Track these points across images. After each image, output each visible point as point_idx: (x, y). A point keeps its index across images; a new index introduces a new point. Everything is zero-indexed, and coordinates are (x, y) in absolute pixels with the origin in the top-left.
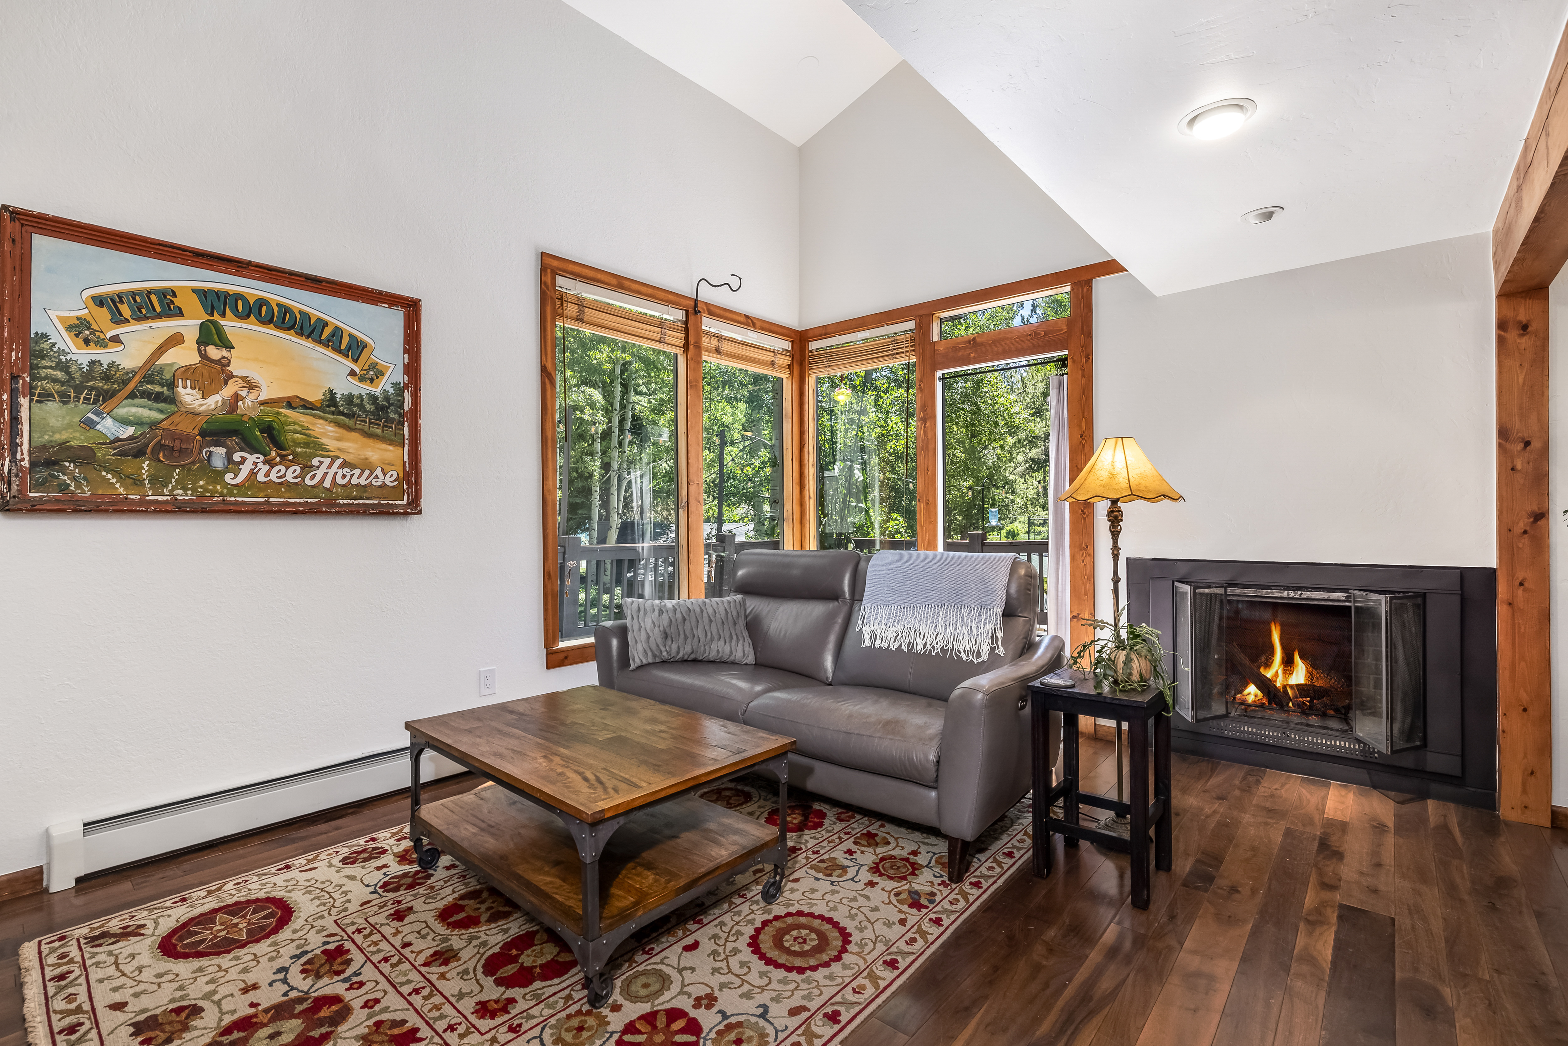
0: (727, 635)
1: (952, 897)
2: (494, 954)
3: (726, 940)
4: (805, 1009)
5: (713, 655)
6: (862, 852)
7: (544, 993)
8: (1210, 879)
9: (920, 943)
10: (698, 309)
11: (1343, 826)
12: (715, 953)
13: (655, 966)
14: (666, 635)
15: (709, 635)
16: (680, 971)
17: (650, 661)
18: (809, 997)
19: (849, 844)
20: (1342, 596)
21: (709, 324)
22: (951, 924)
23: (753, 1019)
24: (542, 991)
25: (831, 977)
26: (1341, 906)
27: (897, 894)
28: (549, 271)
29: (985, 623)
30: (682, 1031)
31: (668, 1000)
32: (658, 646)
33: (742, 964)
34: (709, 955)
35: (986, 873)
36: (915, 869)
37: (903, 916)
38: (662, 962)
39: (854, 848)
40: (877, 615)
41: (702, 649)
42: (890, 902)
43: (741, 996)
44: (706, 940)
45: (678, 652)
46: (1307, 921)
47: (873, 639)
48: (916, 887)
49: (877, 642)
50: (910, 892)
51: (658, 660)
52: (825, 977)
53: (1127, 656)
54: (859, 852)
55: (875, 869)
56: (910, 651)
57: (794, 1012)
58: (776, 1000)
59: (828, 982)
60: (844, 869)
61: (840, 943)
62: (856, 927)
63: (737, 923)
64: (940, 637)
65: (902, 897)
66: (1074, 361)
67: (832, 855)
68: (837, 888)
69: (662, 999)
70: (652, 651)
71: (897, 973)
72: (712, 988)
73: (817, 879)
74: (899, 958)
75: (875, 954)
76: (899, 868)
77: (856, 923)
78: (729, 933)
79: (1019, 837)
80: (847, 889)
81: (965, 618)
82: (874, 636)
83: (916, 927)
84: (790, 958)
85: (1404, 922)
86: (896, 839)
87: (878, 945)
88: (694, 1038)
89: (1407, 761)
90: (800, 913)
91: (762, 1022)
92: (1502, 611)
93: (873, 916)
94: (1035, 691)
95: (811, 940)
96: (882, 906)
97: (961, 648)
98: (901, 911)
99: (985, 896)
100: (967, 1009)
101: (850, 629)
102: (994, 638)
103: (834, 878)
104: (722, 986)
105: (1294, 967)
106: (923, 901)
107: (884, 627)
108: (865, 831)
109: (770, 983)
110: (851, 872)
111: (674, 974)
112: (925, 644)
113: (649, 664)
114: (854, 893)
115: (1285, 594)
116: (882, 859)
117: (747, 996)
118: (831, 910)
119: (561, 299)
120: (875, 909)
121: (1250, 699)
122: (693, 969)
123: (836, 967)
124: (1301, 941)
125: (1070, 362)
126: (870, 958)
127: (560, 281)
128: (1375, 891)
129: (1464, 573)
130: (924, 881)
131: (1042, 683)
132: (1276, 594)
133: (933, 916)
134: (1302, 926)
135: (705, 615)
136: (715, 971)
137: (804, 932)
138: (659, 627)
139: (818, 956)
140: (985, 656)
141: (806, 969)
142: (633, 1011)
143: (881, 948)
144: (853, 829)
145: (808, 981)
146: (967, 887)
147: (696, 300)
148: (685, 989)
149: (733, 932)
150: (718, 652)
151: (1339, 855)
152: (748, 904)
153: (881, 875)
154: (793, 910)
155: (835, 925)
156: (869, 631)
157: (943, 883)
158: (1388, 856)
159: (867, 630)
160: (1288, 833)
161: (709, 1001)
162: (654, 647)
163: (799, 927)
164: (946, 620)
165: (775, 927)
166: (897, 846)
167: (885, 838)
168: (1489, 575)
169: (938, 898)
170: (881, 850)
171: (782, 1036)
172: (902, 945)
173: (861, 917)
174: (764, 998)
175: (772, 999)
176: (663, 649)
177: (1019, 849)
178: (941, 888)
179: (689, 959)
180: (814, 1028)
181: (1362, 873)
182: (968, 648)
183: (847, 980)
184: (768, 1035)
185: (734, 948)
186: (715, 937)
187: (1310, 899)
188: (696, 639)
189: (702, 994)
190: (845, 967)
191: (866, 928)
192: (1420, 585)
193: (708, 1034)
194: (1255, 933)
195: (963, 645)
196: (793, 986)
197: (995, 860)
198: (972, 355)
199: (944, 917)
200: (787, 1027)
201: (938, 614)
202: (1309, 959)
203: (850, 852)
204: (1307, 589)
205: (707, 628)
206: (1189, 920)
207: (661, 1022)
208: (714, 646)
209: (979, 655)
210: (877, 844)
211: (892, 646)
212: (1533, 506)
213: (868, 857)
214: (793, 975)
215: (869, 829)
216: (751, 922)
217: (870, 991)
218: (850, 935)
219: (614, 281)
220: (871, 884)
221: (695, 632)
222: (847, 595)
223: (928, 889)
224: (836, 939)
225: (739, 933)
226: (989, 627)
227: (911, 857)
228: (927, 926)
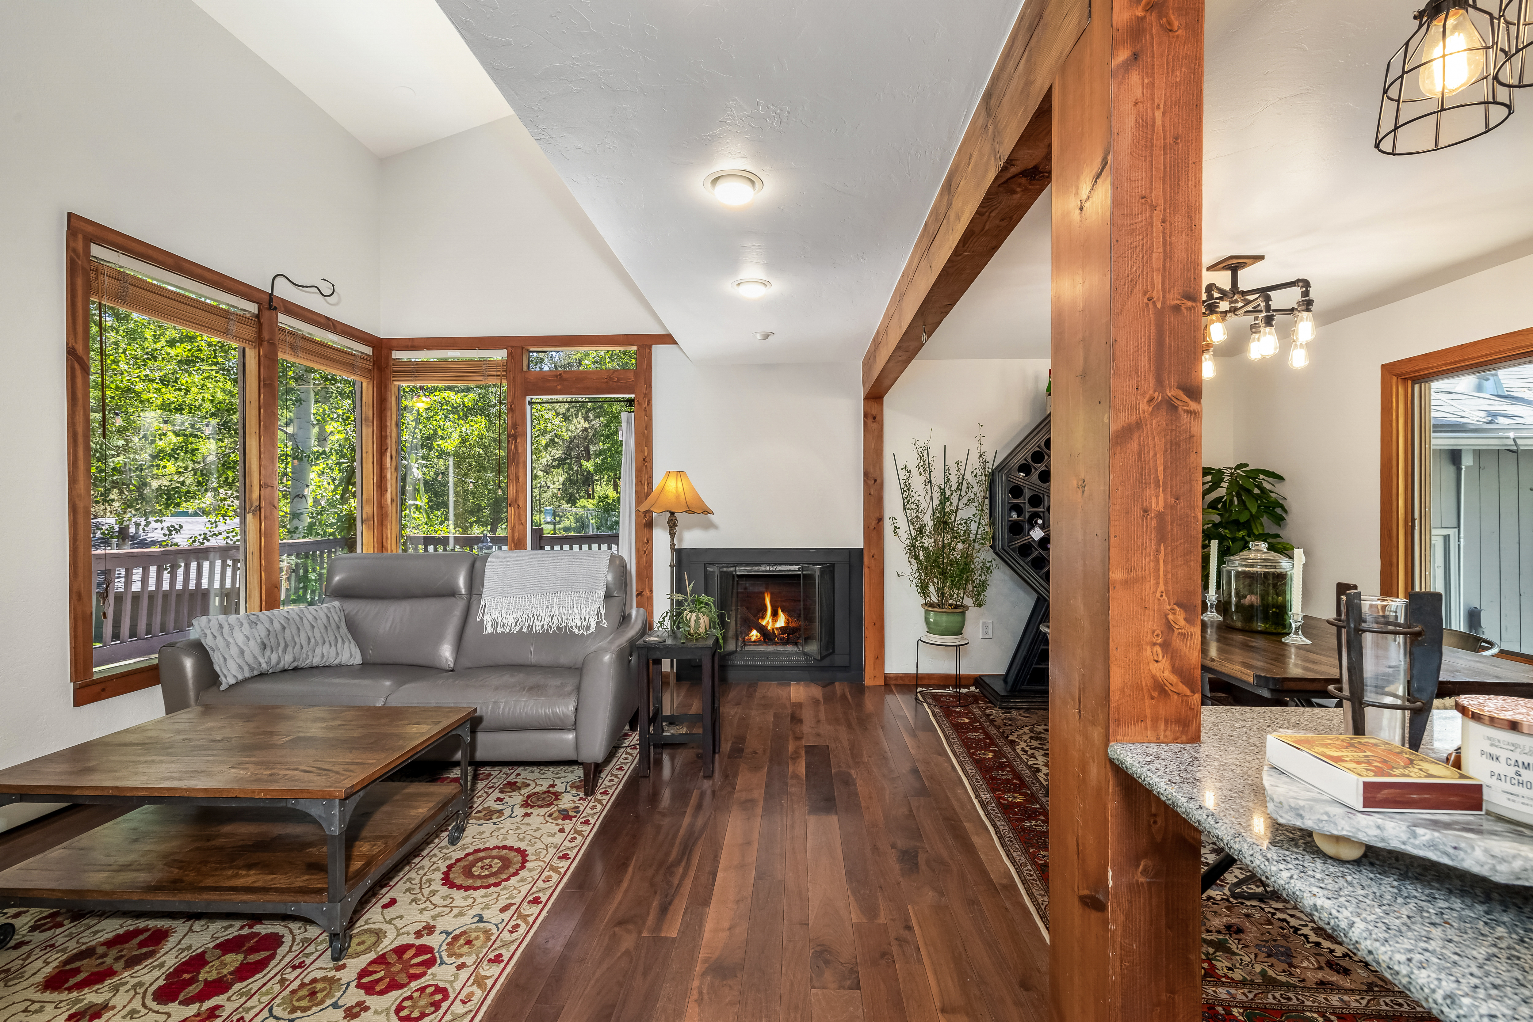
0: (332, 639)
1: (591, 805)
2: (160, 988)
3: (421, 888)
4: (512, 905)
5: (316, 661)
6: (510, 797)
7: (251, 989)
8: (741, 751)
9: (579, 839)
10: (274, 304)
11: (800, 706)
12: (415, 900)
13: (362, 928)
14: (264, 646)
15: (312, 640)
16: (390, 922)
17: (247, 675)
18: (511, 897)
19: (496, 794)
20: (796, 568)
21: (284, 320)
22: (596, 821)
23: (473, 926)
24: (248, 988)
25: (522, 880)
26: (806, 746)
27: (550, 816)
28: (80, 236)
29: (592, 603)
30: (415, 956)
31: (387, 944)
32: (255, 658)
33: (444, 898)
34: (410, 903)
35: (609, 784)
36: (557, 796)
37: (560, 827)
38: (366, 923)
39: (502, 796)
40: (497, 605)
41: (304, 655)
42: (547, 822)
43: (456, 916)
44: (401, 895)
45: (278, 663)
46: (792, 758)
47: (495, 626)
48: (563, 807)
49: (499, 628)
50: (559, 811)
51: (256, 673)
52: (518, 881)
53: (697, 616)
54: (507, 798)
55: (526, 804)
56: (530, 631)
57: (503, 910)
58: (487, 907)
59: (522, 883)
60: (501, 812)
61: (520, 858)
62: (528, 845)
63: (424, 875)
64: (555, 618)
65: (554, 816)
66: (639, 403)
67: (485, 806)
68: (501, 826)
69: (382, 946)
70: (249, 665)
71: (570, 861)
72: (427, 922)
73: (481, 825)
74: (568, 852)
75: (550, 856)
76: (544, 799)
77: (527, 842)
78: (420, 883)
79: (624, 756)
80: (508, 824)
81: (575, 602)
82: (495, 624)
83: (572, 831)
84: (484, 880)
85: (832, 746)
86: (534, 781)
87: (549, 850)
88: (429, 956)
89: (826, 662)
90: (477, 851)
91: (481, 925)
92: (866, 571)
93: (538, 834)
94: (639, 648)
95: (496, 864)
96: (541, 826)
97: (574, 625)
98: (558, 825)
99: (613, 798)
100: (624, 864)
101: (471, 620)
102: (598, 614)
103: (495, 820)
104: (434, 918)
105: (790, 782)
106: (571, 814)
107: (504, 615)
108: (505, 782)
109: (475, 900)
110: (507, 812)
111: (384, 927)
112: (543, 625)
113: (246, 680)
114: (516, 825)
115: (768, 568)
116: (528, 797)
117: (461, 914)
118: (502, 840)
119: (96, 270)
120: (538, 829)
121: (753, 638)
122: (401, 917)
123: (523, 873)
124: (791, 769)
125: (635, 404)
126: (547, 859)
127: (96, 251)
128: (818, 735)
129: (850, 551)
130: (567, 801)
131: (644, 642)
132: (763, 568)
133: (583, 820)
134: (790, 761)
135: (305, 621)
136: (421, 911)
137: (487, 861)
138: (255, 639)
139: (506, 871)
140: (592, 629)
141: (501, 882)
142: (362, 962)
143: (552, 851)
144: (495, 783)
145: (505, 888)
146: (598, 796)
147: (271, 294)
148: (401, 931)
149: (424, 881)
150: (323, 656)
151: (800, 721)
152: (426, 859)
153: (532, 807)
154: (471, 850)
155: (511, 848)
156: (489, 619)
157: (581, 798)
158: (822, 716)
159: (487, 619)
160: (776, 716)
161: (430, 929)
162: (250, 660)
163: (481, 859)
164: (559, 604)
165: (460, 866)
166: (537, 785)
167: (524, 783)
168: (860, 551)
169: (581, 809)
170: (525, 791)
171: (501, 927)
172: (567, 844)
173: (528, 838)
174: (476, 910)
175: (482, 909)
176: (262, 660)
177: (626, 764)
178: (581, 802)
179: (390, 913)
180: (524, 912)
181: (812, 728)
182: (579, 624)
183: (536, 877)
184: (490, 930)
185: (431, 892)
186: (408, 890)
187: (791, 747)
188: (298, 646)
189: (420, 928)
190: (530, 870)
191: (535, 843)
192: (833, 559)
193: (440, 948)
194: (769, 772)
195: (575, 623)
196: (495, 895)
197: (612, 775)
198: (559, 387)
199: (590, 818)
200: (503, 920)
201: (553, 601)
202: (796, 776)
203: (499, 799)
204: (779, 565)
205: (310, 634)
206: (736, 775)
207: (392, 959)
208: (318, 651)
209: (588, 628)
210: (520, 788)
211: (513, 630)
212: (877, 515)
213: (517, 798)
214: (492, 889)
215: (508, 779)
216: (438, 869)
217: (555, 877)
218: (526, 851)
219: (170, 261)
220: (527, 815)
221: (297, 639)
222: (463, 591)
223: (572, 805)
224: (515, 857)
225: (429, 881)
226: (595, 607)
227: (551, 789)
228: (580, 827)
